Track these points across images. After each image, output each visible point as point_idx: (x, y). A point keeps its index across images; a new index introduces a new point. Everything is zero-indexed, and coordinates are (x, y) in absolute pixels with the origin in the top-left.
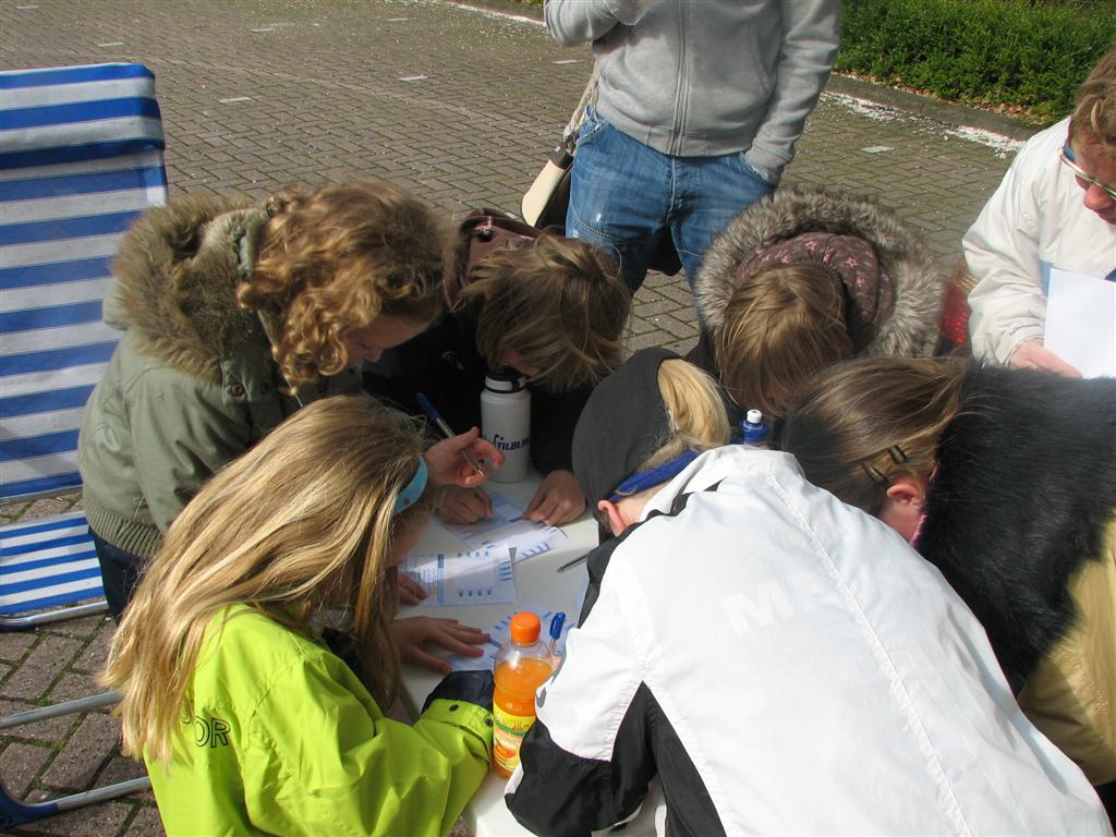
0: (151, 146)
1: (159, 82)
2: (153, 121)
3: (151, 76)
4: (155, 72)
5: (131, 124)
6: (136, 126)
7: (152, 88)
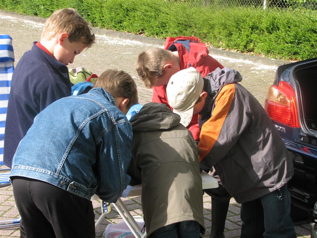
0: (11, 60)
1: (13, 40)
2: (11, 52)
3: (11, 39)
4: (13, 38)
5: (5, 52)
6: (6, 53)
7: (11, 42)
